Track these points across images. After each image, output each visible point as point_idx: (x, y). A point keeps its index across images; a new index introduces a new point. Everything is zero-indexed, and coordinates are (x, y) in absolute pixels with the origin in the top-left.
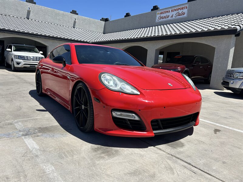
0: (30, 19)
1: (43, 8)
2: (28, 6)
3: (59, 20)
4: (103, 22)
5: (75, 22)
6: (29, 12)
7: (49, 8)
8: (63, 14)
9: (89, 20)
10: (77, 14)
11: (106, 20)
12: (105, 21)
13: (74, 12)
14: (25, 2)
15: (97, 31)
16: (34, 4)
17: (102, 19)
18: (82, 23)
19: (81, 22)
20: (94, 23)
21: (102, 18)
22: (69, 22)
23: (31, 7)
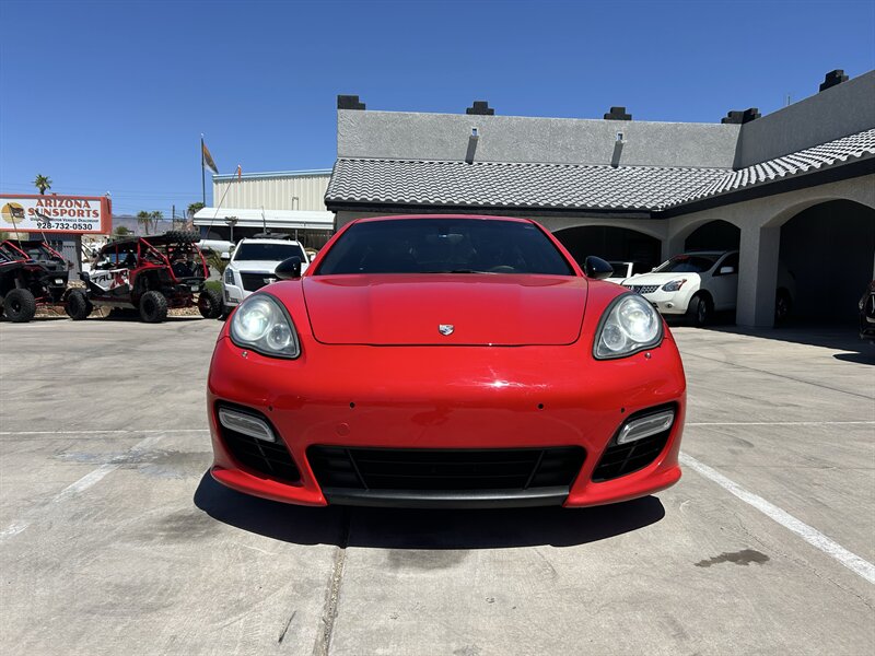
0: (475, 163)
1: (515, 120)
2: (472, 123)
3: (565, 148)
4: (735, 129)
5: (619, 147)
6: (473, 142)
7: (533, 119)
8: (579, 127)
9: (675, 128)
10: (629, 118)
11: (748, 116)
12: (743, 123)
13: (618, 114)
14: (465, 116)
15: (708, 164)
16: (487, 117)
17: (732, 118)
18: (648, 143)
19: (640, 141)
20: (693, 139)
21: (730, 114)
22: (597, 149)
23: (480, 125)
